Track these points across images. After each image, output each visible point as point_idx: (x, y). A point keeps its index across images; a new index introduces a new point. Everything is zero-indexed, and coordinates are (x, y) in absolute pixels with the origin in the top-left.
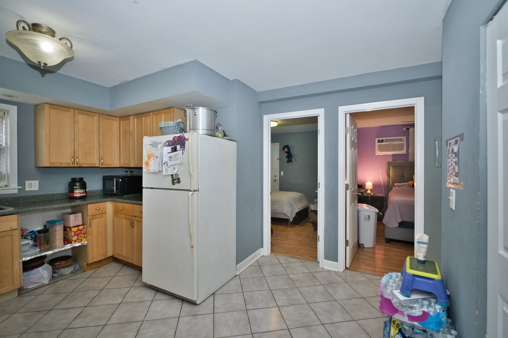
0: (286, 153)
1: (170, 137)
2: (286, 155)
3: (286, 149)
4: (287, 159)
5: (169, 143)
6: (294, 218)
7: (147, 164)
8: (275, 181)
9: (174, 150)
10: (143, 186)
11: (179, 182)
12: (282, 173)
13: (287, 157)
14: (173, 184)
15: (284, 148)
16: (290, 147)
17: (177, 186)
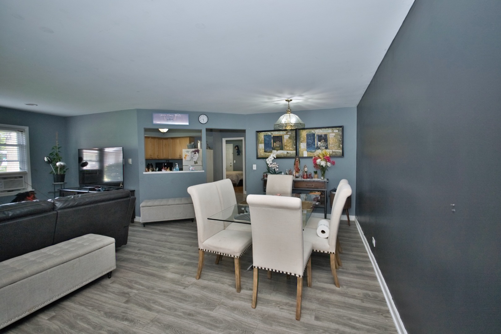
0: (237, 150)
1: (194, 150)
2: (237, 151)
3: (237, 148)
4: (237, 153)
5: (193, 152)
6: (239, 183)
7: (185, 158)
8: (231, 166)
9: (195, 153)
10: (183, 165)
11: (197, 163)
12: (235, 162)
13: (237, 152)
14: (195, 164)
15: (235, 147)
16: (239, 147)
17: (196, 164)
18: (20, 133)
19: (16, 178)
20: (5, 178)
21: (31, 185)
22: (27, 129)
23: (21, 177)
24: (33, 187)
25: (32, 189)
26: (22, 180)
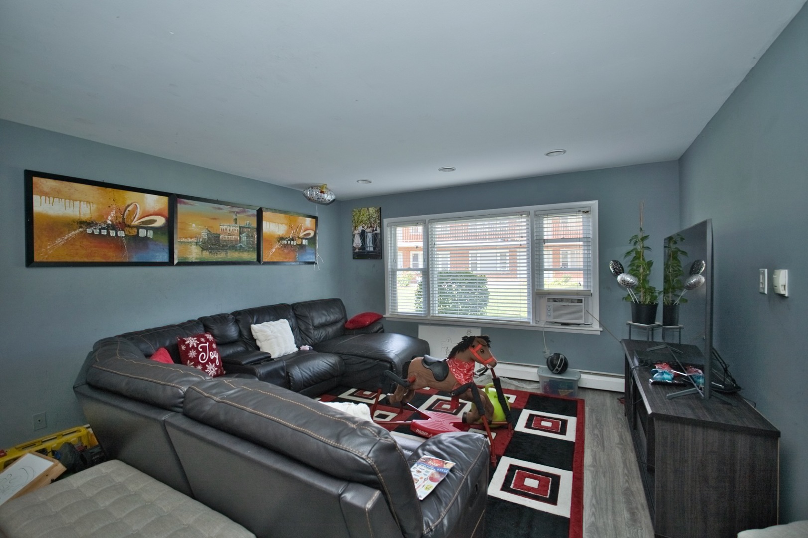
18: (585, 215)
19: (572, 301)
20: (555, 300)
21: (598, 319)
22: (594, 204)
23: (580, 301)
24: (601, 325)
25: (600, 327)
26: (581, 307)
